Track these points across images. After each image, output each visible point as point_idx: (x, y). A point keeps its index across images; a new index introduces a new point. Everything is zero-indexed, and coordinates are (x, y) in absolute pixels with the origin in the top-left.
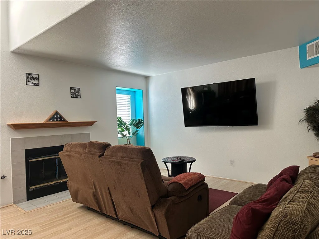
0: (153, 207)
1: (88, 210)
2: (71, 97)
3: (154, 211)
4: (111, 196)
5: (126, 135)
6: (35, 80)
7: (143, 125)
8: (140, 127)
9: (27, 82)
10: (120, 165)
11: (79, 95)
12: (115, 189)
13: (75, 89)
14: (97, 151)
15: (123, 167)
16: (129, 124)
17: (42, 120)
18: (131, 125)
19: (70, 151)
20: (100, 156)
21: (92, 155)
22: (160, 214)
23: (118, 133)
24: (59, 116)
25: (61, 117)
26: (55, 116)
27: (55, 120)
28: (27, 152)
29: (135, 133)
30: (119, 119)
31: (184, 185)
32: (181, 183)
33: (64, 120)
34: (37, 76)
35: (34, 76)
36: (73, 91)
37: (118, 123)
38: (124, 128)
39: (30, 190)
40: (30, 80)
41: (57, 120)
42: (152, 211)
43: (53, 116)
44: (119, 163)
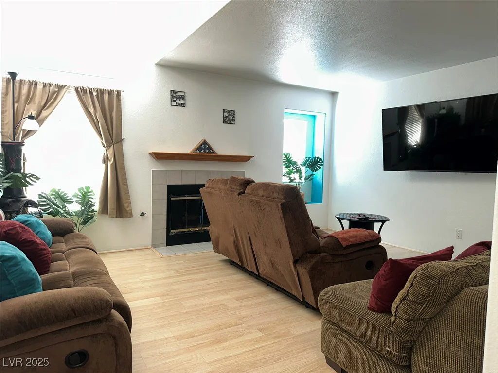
0: (296, 262)
1: (231, 264)
2: (224, 123)
3: (297, 267)
4: (251, 245)
5: (295, 179)
6: (182, 100)
7: (322, 167)
8: (317, 169)
9: (171, 101)
10: (260, 206)
11: (233, 120)
12: (256, 236)
13: (228, 112)
14: (238, 188)
15: (262, 209)
16: (301, 165)
17: (187, 150)
18: (304, 165)
19: (212, 188)
20: (240, 194)
21: (231, 192)
22: (303, 271)
23: (284, 176)
24: (207, 146)
25: (210, 148)
26: (203, 146)
27: (203, 151)
28: (170, 187)
29: (310, 178)
30: (286, 157)
31: (340, 240)
32: (337, 237)
33: (213, 152)
34: (183, 94)
35: (180, 94)
36: (226, 114)
37: (284, 162)
38: (292, 168)
39: (170, 234)
40: (175, 99)
41: (205, 152)
42: (295, 267)
43: (200, 146)
44: (258, 203)
